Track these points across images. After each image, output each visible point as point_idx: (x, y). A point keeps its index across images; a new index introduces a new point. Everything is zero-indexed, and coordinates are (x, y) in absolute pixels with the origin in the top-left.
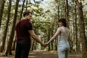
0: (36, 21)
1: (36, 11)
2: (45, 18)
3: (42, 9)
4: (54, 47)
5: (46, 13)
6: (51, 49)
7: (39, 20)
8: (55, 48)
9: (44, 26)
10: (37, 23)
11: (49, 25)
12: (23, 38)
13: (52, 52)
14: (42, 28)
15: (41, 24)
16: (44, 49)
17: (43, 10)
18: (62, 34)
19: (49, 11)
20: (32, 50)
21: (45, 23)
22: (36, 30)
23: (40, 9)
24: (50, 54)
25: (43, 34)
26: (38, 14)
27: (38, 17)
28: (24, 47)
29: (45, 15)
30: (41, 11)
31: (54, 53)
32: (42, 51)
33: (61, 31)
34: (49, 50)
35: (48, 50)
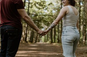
0: (39, 14)
1: (39, 4)
2: (48, 11)
3: (44, 1)
4: (56, 39)
5: (49, 6)
6: (54, 41)
7: (41, 13)
8: (57, 41)
9: (46, 19)
10: (40, 17)
11: (52, 18)
12: (9, 21)
13: (54, 44)
14: (45, 21)
15: (44, 17)
16: (47, 42)
17: (46, 2)
18: (67, 16)
19: (51, 4)
20: (36, 42)
21: (47, 16)
22: (40, 23)
23: (43, 1)
24: (53, 46)
25: (46, 27)
26: (41, 7)
27: (41, 10)
28: (11, 34)
29: (47, 8)
30: (43, 3)
31: (56, 46)
32: (45, 43)
33: (66, 12)
34: (52, 42)
35: (50, 42)
